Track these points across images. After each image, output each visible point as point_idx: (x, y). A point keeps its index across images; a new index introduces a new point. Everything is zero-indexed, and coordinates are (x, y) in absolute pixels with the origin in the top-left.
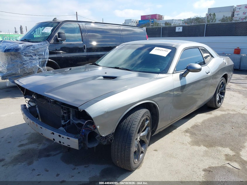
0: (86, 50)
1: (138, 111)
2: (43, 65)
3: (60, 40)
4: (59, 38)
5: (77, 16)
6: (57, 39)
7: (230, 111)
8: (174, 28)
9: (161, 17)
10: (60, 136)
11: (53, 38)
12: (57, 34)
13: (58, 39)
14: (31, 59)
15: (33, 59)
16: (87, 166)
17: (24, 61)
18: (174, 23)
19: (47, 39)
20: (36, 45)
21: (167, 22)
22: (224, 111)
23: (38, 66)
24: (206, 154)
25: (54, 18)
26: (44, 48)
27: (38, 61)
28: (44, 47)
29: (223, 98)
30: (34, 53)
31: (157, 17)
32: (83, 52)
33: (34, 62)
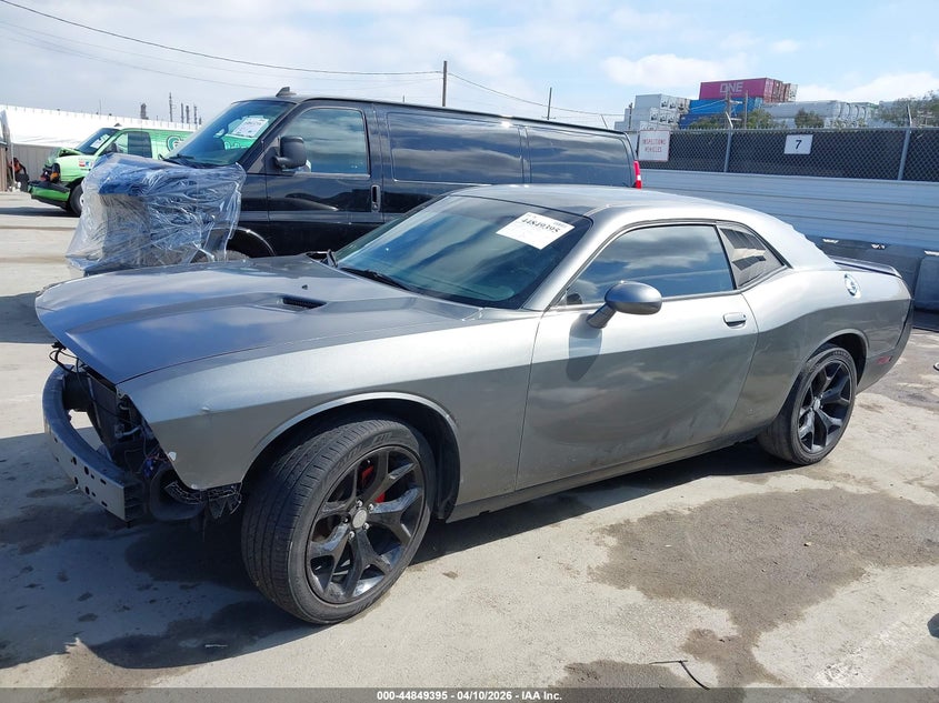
0: (379, 204)
1: (351, 426)
2: (215, 245)
3: (283, 163)
4: (282, 156)
5: (445, 76)
6: (274, 159)
7: (851, 480)
8: (780, 139)
9: (782, 91)
10: (87, 471)
11: (263, 155)
12: (276, 143)
13: (279, 159)
14: (178, 223)
15: (185, 223)
16: (191, 584)
17: (156, 228)
18: (835, 118)
19: (242, 158)
20: (200, 177)
21: (807, 111)
22: (823, 478)
23: (198, 246)
24: (627, 616)
25: (284, 89)
26: (226, 188)
27: (200, 232)
28: (224, 185)
29: (834, 428)
30: (191, 201)
31: (768, 91)
32: (368, 209)
33: (189, 231)
